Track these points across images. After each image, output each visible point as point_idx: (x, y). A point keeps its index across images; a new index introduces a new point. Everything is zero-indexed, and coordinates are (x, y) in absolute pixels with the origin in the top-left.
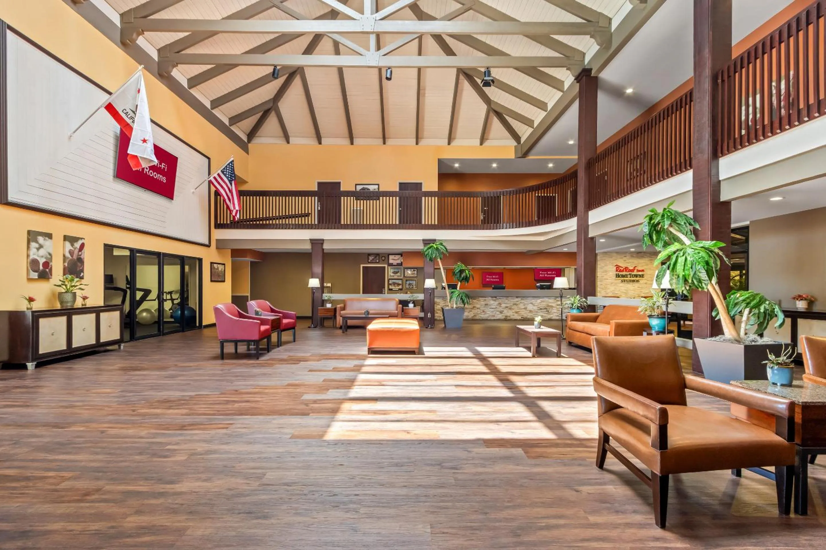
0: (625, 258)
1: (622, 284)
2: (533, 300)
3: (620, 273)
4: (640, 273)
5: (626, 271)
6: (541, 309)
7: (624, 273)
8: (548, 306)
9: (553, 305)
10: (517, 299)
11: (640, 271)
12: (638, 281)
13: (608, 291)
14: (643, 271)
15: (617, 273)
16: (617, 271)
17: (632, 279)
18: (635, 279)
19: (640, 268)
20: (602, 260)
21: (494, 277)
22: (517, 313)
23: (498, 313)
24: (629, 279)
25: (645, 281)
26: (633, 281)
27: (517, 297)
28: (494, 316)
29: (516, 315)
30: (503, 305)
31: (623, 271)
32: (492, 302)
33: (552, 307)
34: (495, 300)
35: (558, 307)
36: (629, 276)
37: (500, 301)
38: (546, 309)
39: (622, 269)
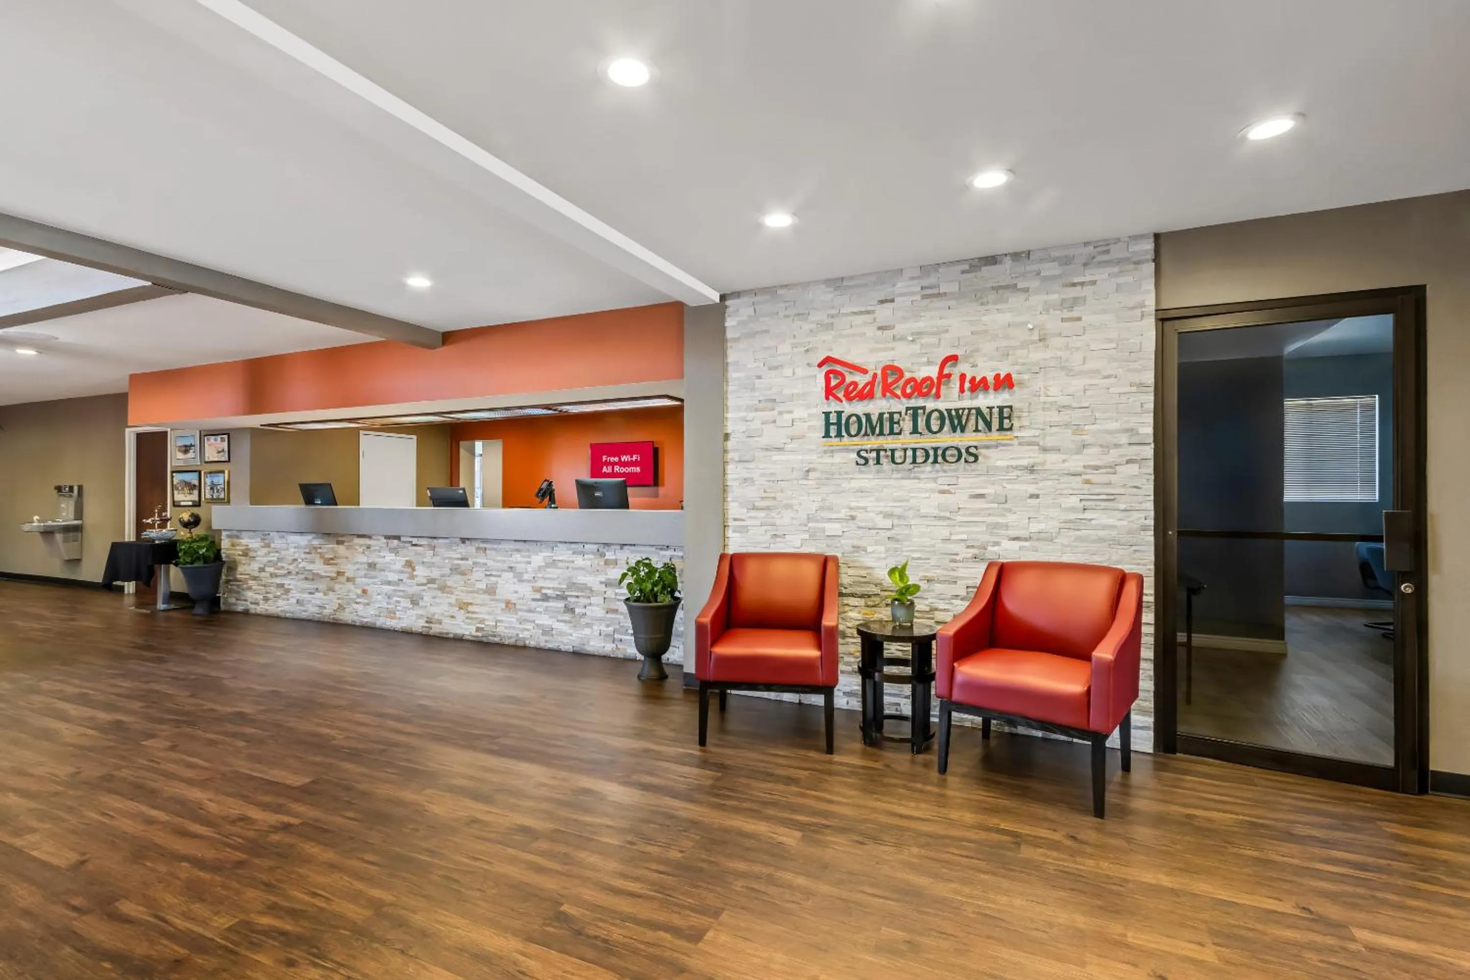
0: (884, 313)
1: (867, 479)
2: (517, 557)
3: (848, 408)
4: (987, 401)
5: (887, 389)
6: (546, 598)
7: (877, 406)
8: (572, 585)
9: (593, 581)
10: (463, 549)
11: (980, 385)
12: (972, 455)
13: (784, 519)
14: (1005, 383)
15: (833, 406)
16: (829, 392)
17: (927, 441)
18: (947, 439)
19: (986, 370)
20: (752, 335)
21: (625, 458)
22: (463, 606)
23: (406, 603)
24: (907, 440)
25: (1029, 456)
26: (938, 456)
27: (463, 540)
28: (392, 614)
29: (461, 615)
30: (421, 572)
31: (866, 395)
32: (390, 557)
33: (587, 590)
34: (395, 551)
35: (610, 593)
36: (907, 425)
37: (410, 553)
38: (563, 598)
39: (862, 380)
